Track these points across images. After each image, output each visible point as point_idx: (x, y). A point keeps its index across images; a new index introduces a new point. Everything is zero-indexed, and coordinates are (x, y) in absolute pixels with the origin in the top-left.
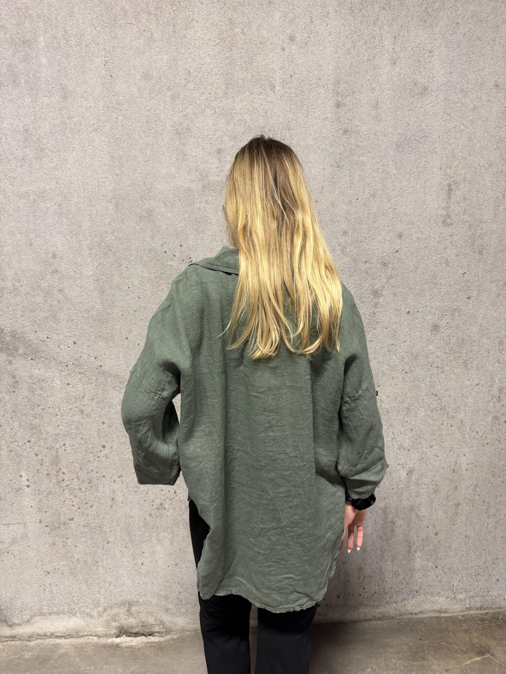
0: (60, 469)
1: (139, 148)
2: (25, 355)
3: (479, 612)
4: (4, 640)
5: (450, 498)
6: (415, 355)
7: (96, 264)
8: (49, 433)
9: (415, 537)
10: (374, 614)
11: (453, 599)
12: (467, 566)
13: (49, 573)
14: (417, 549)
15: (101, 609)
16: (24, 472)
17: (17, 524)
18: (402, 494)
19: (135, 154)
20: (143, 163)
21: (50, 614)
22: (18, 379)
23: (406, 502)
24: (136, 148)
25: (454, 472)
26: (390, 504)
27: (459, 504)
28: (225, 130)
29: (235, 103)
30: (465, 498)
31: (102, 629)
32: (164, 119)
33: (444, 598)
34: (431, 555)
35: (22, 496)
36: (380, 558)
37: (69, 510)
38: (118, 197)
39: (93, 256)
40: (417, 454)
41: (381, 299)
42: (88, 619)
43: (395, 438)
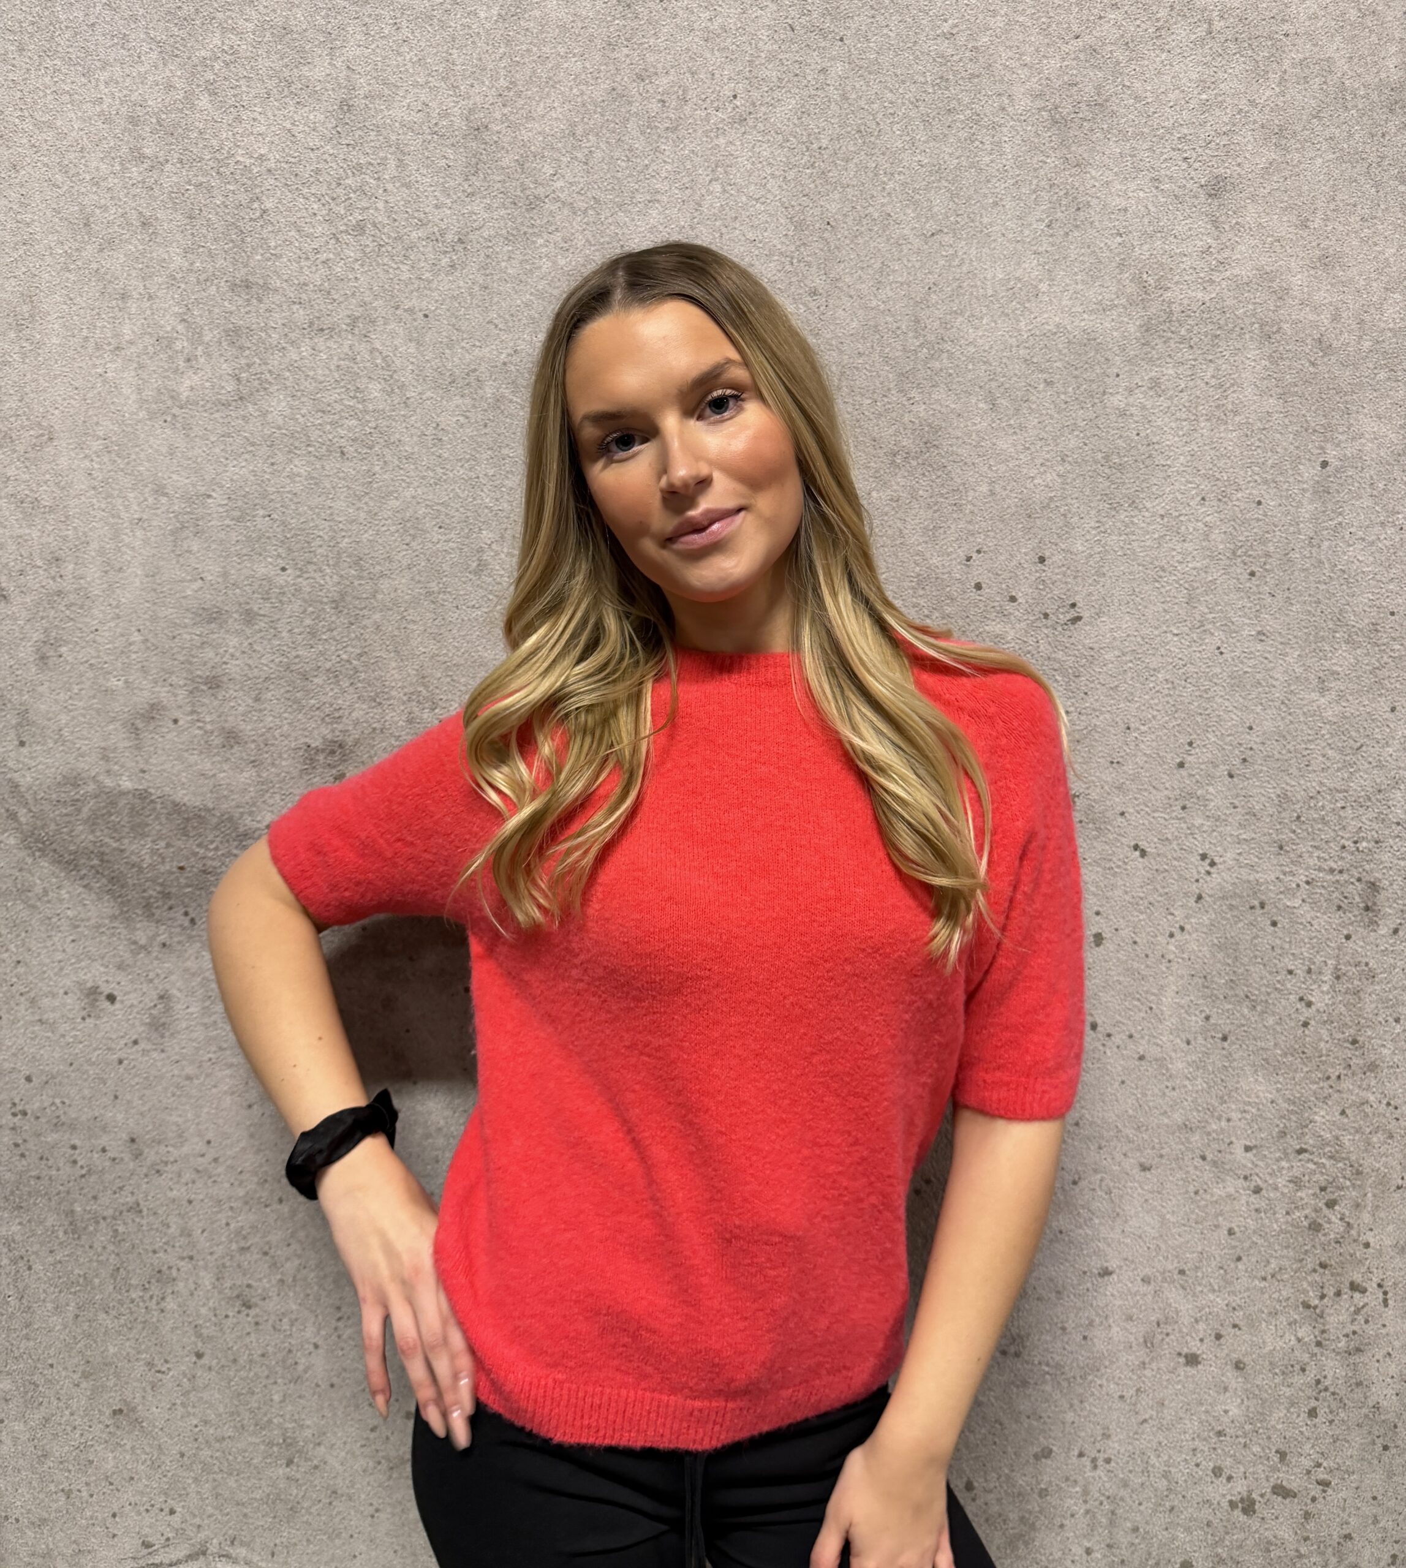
1: (904, 184)
19: (889, 209)
20: (917, 242)
24: (891, 185)
28: (1243, 104)
32: (1004, 65)
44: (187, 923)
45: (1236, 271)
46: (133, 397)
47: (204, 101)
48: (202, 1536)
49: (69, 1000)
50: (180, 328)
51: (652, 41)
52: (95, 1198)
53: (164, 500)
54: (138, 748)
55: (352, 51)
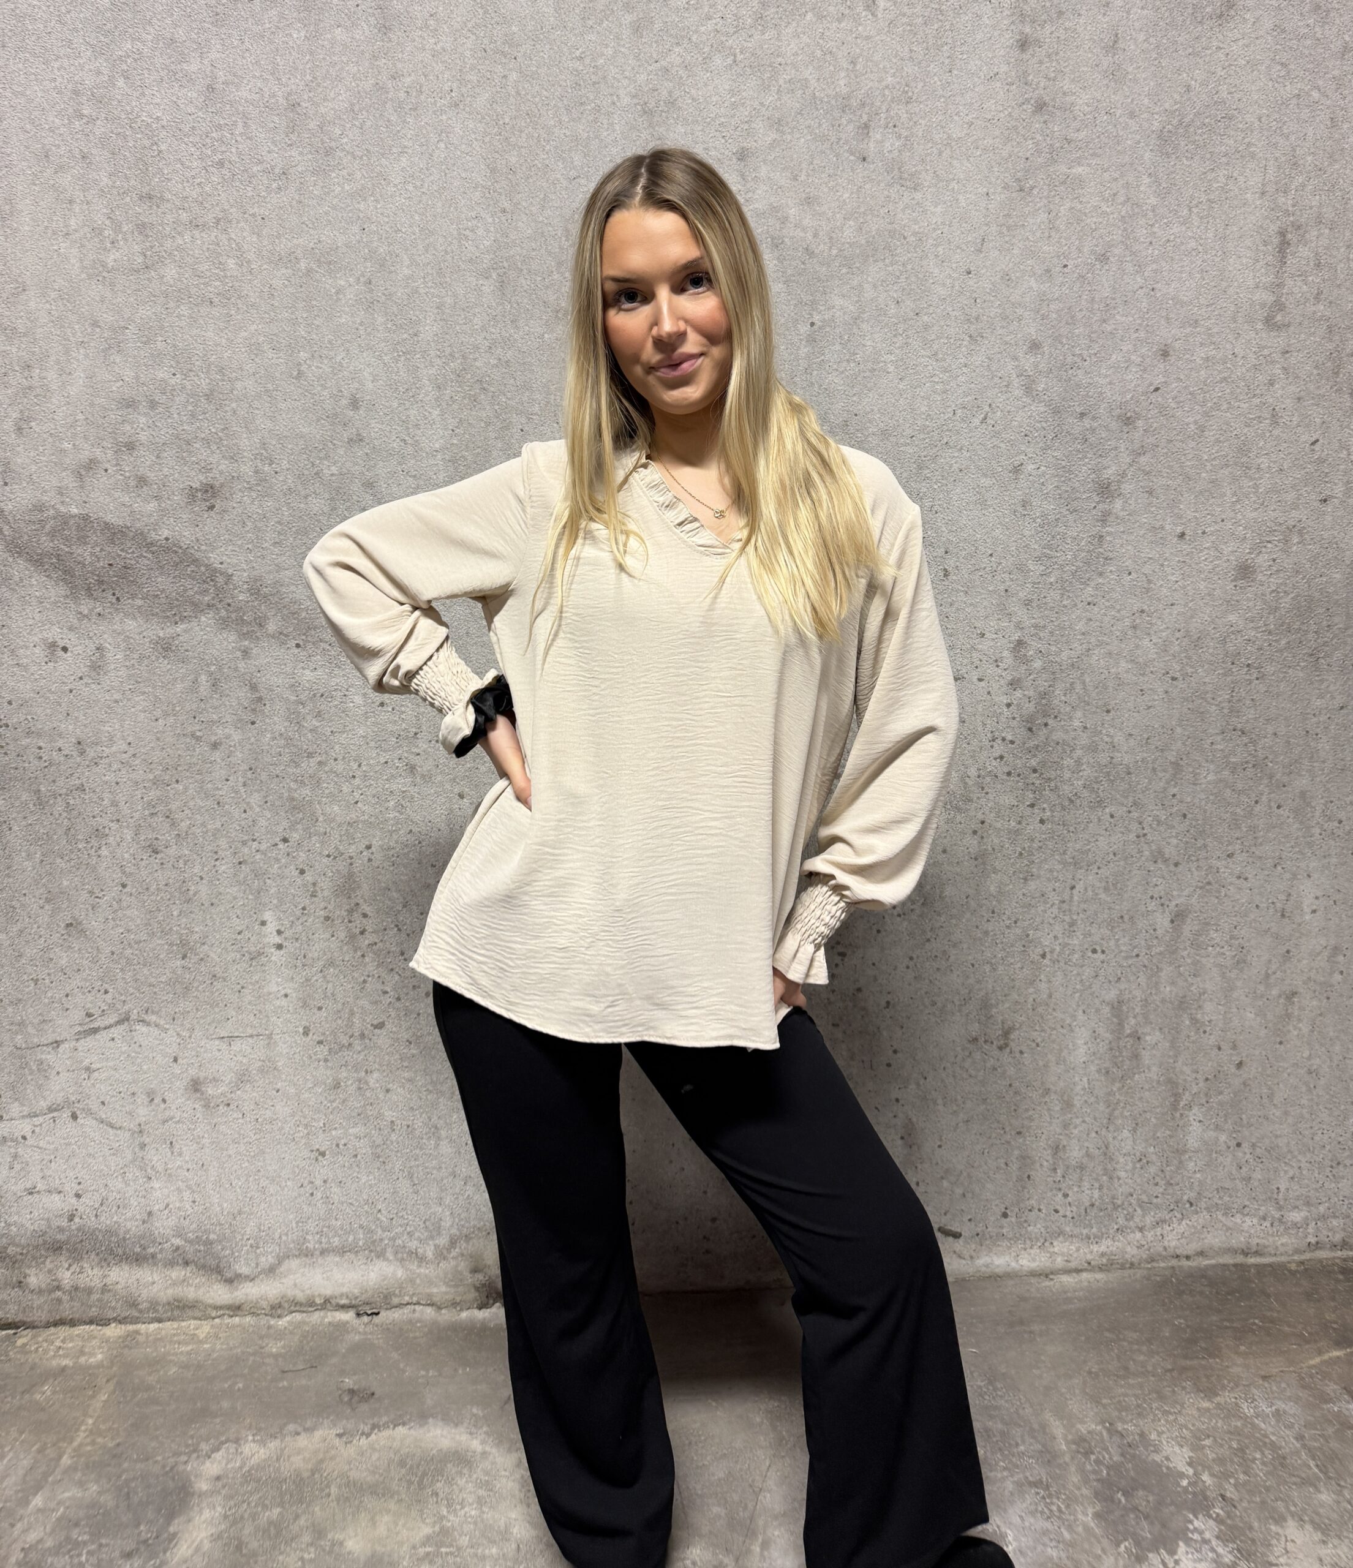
0: (358, 904)
1: (556, 147)
2: (281, 637)
3: (1339, 1254)
4: (214, 1314)
5: (1272, 980)
6: (1196, 637)
7: (452, 422)
8: (333, 820)
9: (1188, 1072)
10: (1089, 1257)
11: (1276, 1223)
12: (1310, 1142)
13: (323, 1154)
14: (1193, 1101)
15: (443, 1241)
16: (270, 913)
17: (251, 1036)
18: (1159, 969)
19: (547, 162)
20: (565, 183)
21: (323, 1252)
22: (263, 693)
23: (1168, 989)
24: (548, 147)
25: (1283, 916)
26: (1130, 992)
27: (1294, 994)
28: (756, 104)
29: (781, 40)
30: (1309, 978)
31: (443, 1289)
32: (615, 78)
33: (1255, 1221)
34: (1225, 1115)
35: (264, 971)
36: (1105, 1121)
37: (376, 1003)
38: (506, 264)
39: (444, 404)
40: (1196, 873)
41: (1118, 504)
42: (414, 1267)
43: (1145, 835)
44: (114, 601)
45: (756, 206)
46: (78, 265)
47: (121, 83)
48: (126, 1007)
49: (37, 650)
50: (107, 222)
51: (400, 56)
52: (54, 781)
53: (98, 330)
54: (82, 487)
55: (214, 55)
